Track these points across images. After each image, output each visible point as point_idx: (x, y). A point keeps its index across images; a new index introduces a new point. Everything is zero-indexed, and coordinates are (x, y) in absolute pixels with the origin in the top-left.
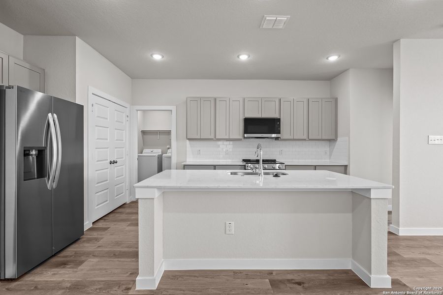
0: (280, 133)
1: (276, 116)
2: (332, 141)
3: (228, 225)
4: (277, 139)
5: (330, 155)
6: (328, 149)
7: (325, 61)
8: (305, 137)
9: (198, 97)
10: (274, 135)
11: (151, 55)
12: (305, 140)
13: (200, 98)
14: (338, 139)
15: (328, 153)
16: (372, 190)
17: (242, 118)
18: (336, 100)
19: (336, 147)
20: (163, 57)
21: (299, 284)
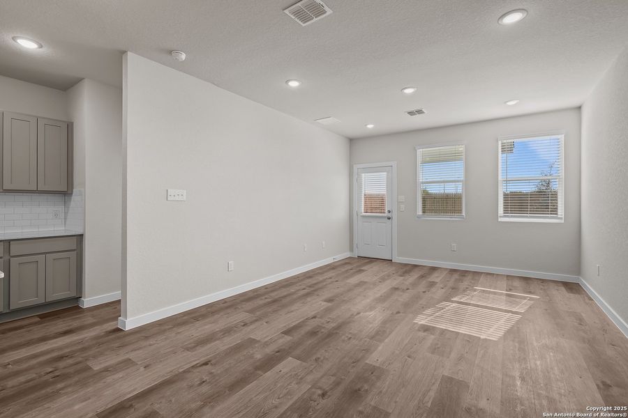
6: (61, 208)
14: (74, 191)
15: (62, 216)
18: (70, 125)
19: (71, 205)
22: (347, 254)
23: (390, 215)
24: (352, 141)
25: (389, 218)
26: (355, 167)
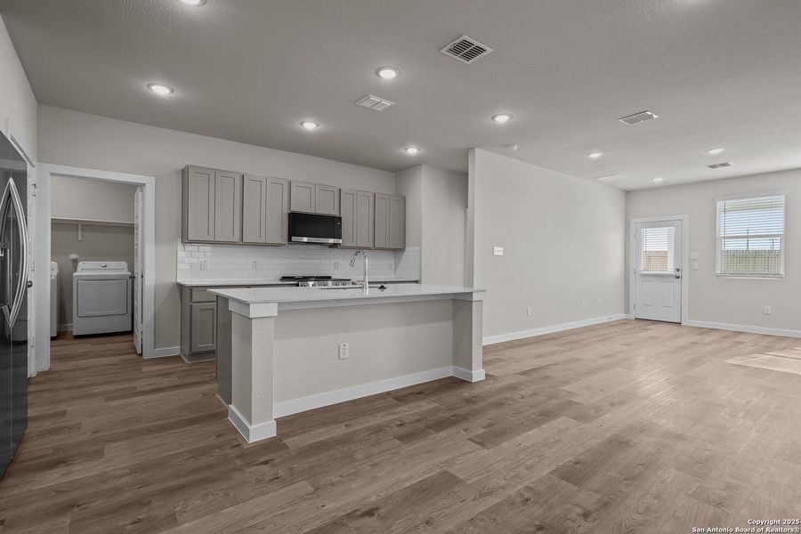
0: (340, 238)
1: (335, 213)
2: (398, 251)
3: (342, 347)
4: (335, 246)
5: (395, 269)
6: (393, 262)
7: (402, 151)
8: (371, 245)
9: (213, 169)
10: (331, 241)
11: (149, 86)
12: (369, 249)
13: (216, 170)
14: (407, 248)
15: (393, 267)
16: (474, 294)
17: (286, 211)
18: (405, 198)
19: (402, 260)
20: (173, 91)
21: (420, 393)
22: (622, 316)
23: (679, 274)
24: (628, 193)
25: (678, 278)
26: (633, 222)
